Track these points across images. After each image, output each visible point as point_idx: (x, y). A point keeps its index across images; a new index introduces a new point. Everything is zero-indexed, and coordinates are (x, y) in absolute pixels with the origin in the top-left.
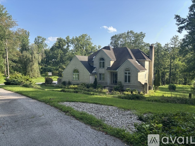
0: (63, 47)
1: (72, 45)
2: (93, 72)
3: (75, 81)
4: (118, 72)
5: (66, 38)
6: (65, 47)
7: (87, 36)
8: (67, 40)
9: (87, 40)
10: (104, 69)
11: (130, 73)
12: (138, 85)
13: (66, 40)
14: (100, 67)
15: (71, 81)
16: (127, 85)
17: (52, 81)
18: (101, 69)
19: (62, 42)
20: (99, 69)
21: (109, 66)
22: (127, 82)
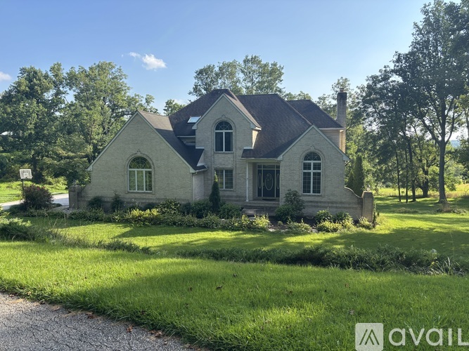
0: (42, 93)
1: (69, 91)
2: (198, 165)
3: (137, 196)
4: (282, 164)
5: (52, 69)
6: (49, 96)
7: (113, 67)
8: (56, 76)
9: (113, 79)
10: (230, 156)
11: (320, 164)
12: (344, 200)
13: (50, 74)
14: (219, 148)
15: (122, 195)
16: (311, 202)
17: (49, 196)
18: (223, 155)
19: (40, 80)
20: (216, 156)
21: (247, 146)
22: (312, 193)
